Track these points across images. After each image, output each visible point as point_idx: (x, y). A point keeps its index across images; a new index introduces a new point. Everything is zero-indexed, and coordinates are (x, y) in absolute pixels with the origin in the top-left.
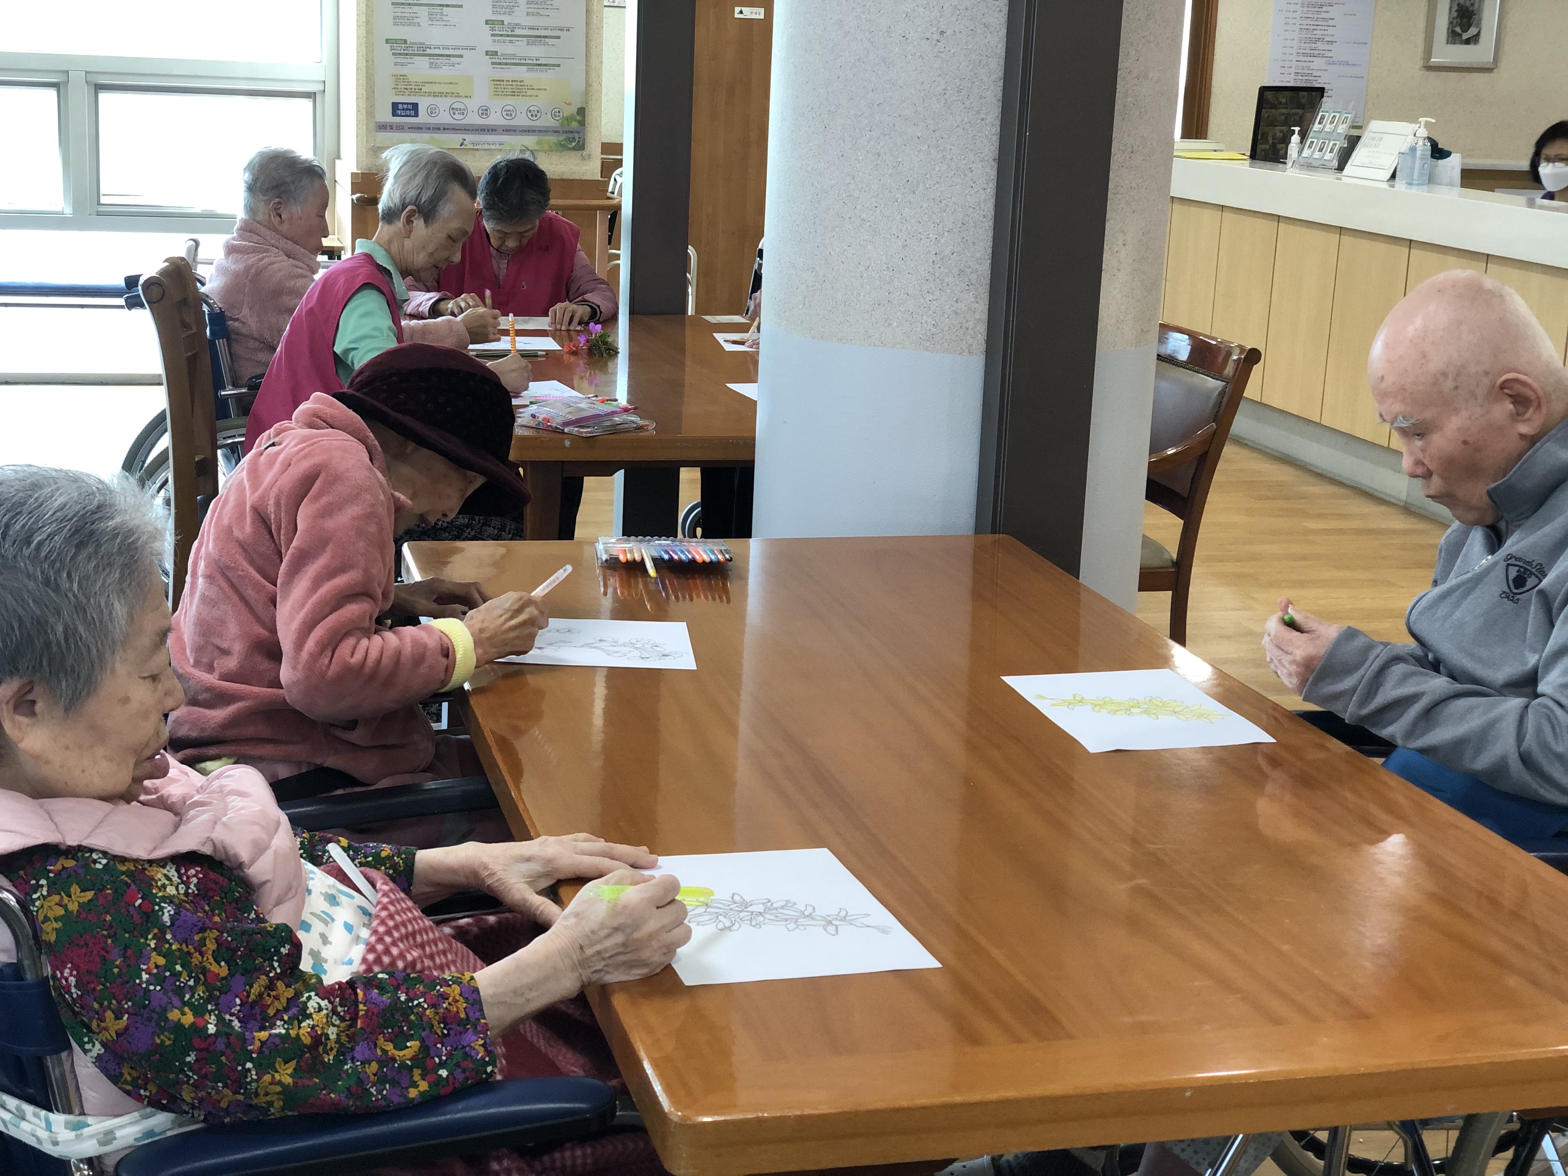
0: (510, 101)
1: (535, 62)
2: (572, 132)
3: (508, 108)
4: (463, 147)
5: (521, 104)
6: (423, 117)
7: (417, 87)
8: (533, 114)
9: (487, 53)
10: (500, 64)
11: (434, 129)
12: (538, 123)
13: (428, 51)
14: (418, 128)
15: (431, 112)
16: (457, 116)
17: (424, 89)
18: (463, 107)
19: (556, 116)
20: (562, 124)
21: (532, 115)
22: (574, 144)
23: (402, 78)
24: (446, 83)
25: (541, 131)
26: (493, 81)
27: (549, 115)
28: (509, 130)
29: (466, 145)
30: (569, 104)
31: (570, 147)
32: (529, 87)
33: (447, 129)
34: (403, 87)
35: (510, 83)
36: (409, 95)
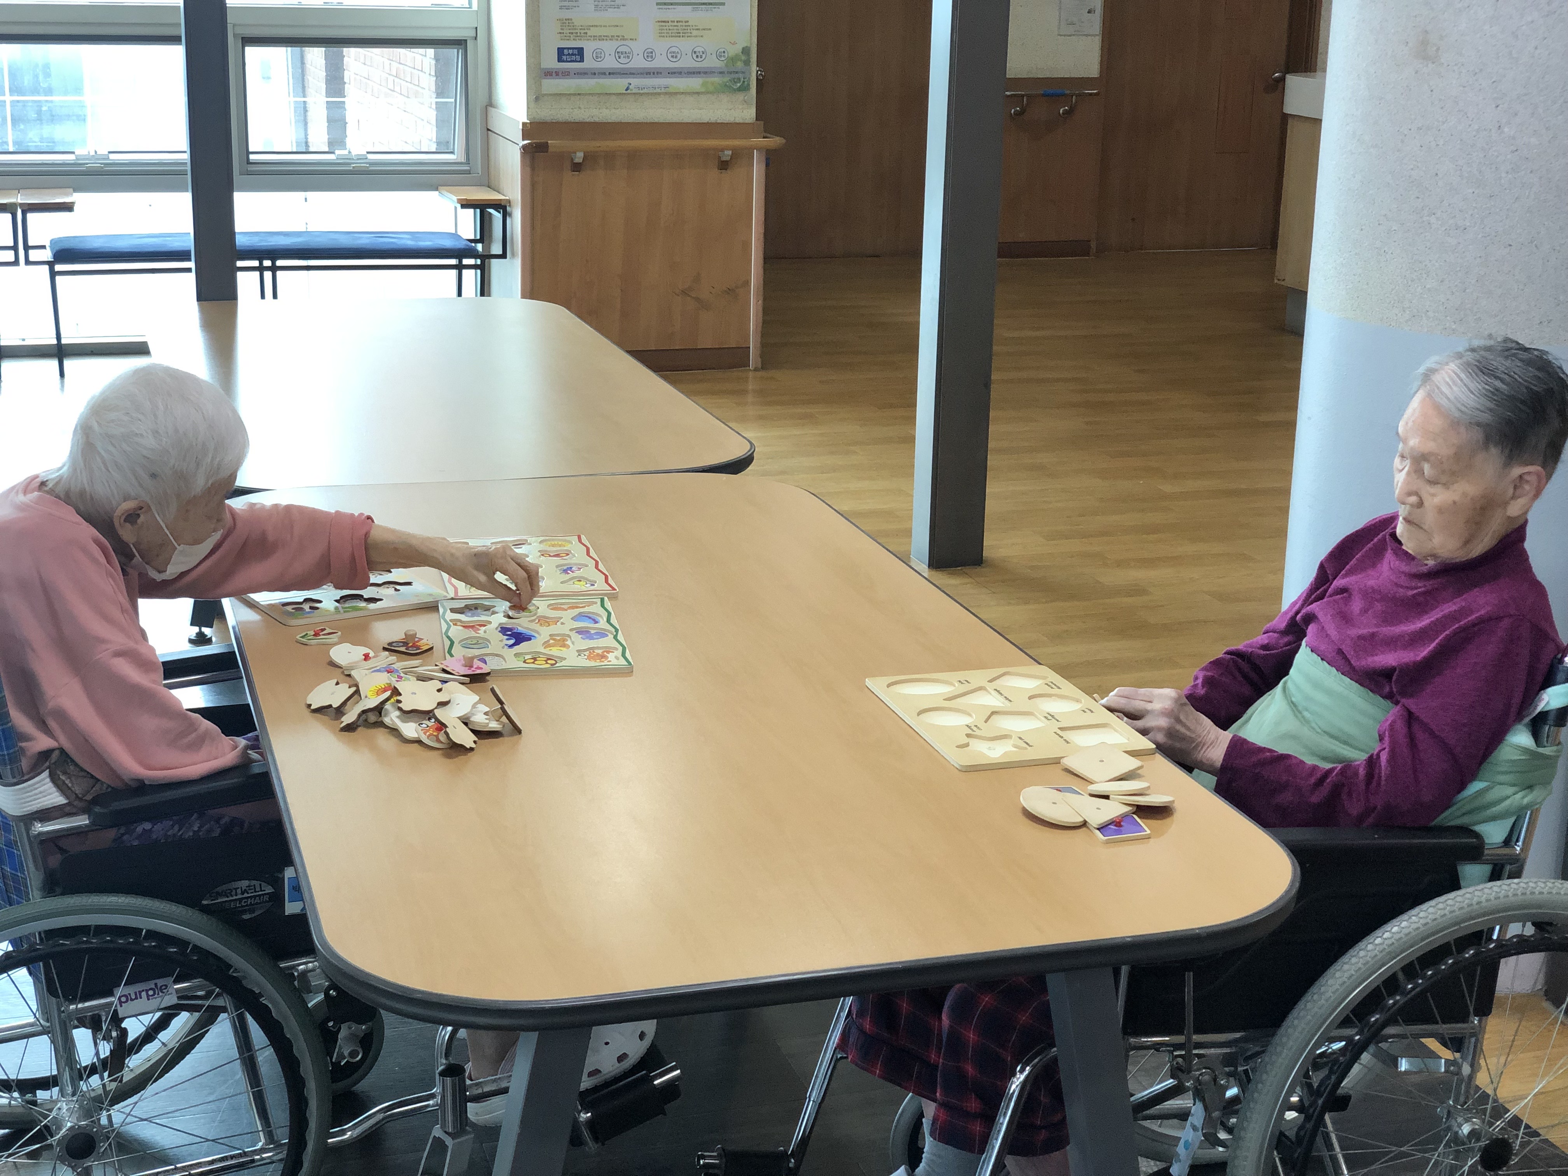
0: (676, 42)
1: (700, 1)
2: (737, 73)
3: (673, 49)
4: (629, 91)
5: (685, 45)
6: (589, 63)
8: (698, 55)
10: (665, 4)
11: (599, 73)
12: (705, 64)
14: (584, 74)
15: (597, 57)
16: (622, 60)
17: (590, 33)
18: (628, 50)
19: (721, 56)
20: (726, 65)
21: (697, 57)
22: (739, 85)
23: (567, 22)
24: (612, 26)
25: (705, 73)
26: (659, 22)
27: (714, 56)
28: (675, 73)
29: (632, 90)
30: (734, 43)
31: (735, 87)
32: (694, 27)
33: (613, 73)
34: (568, 31)
35: (675, 24)
36: (574, 40)
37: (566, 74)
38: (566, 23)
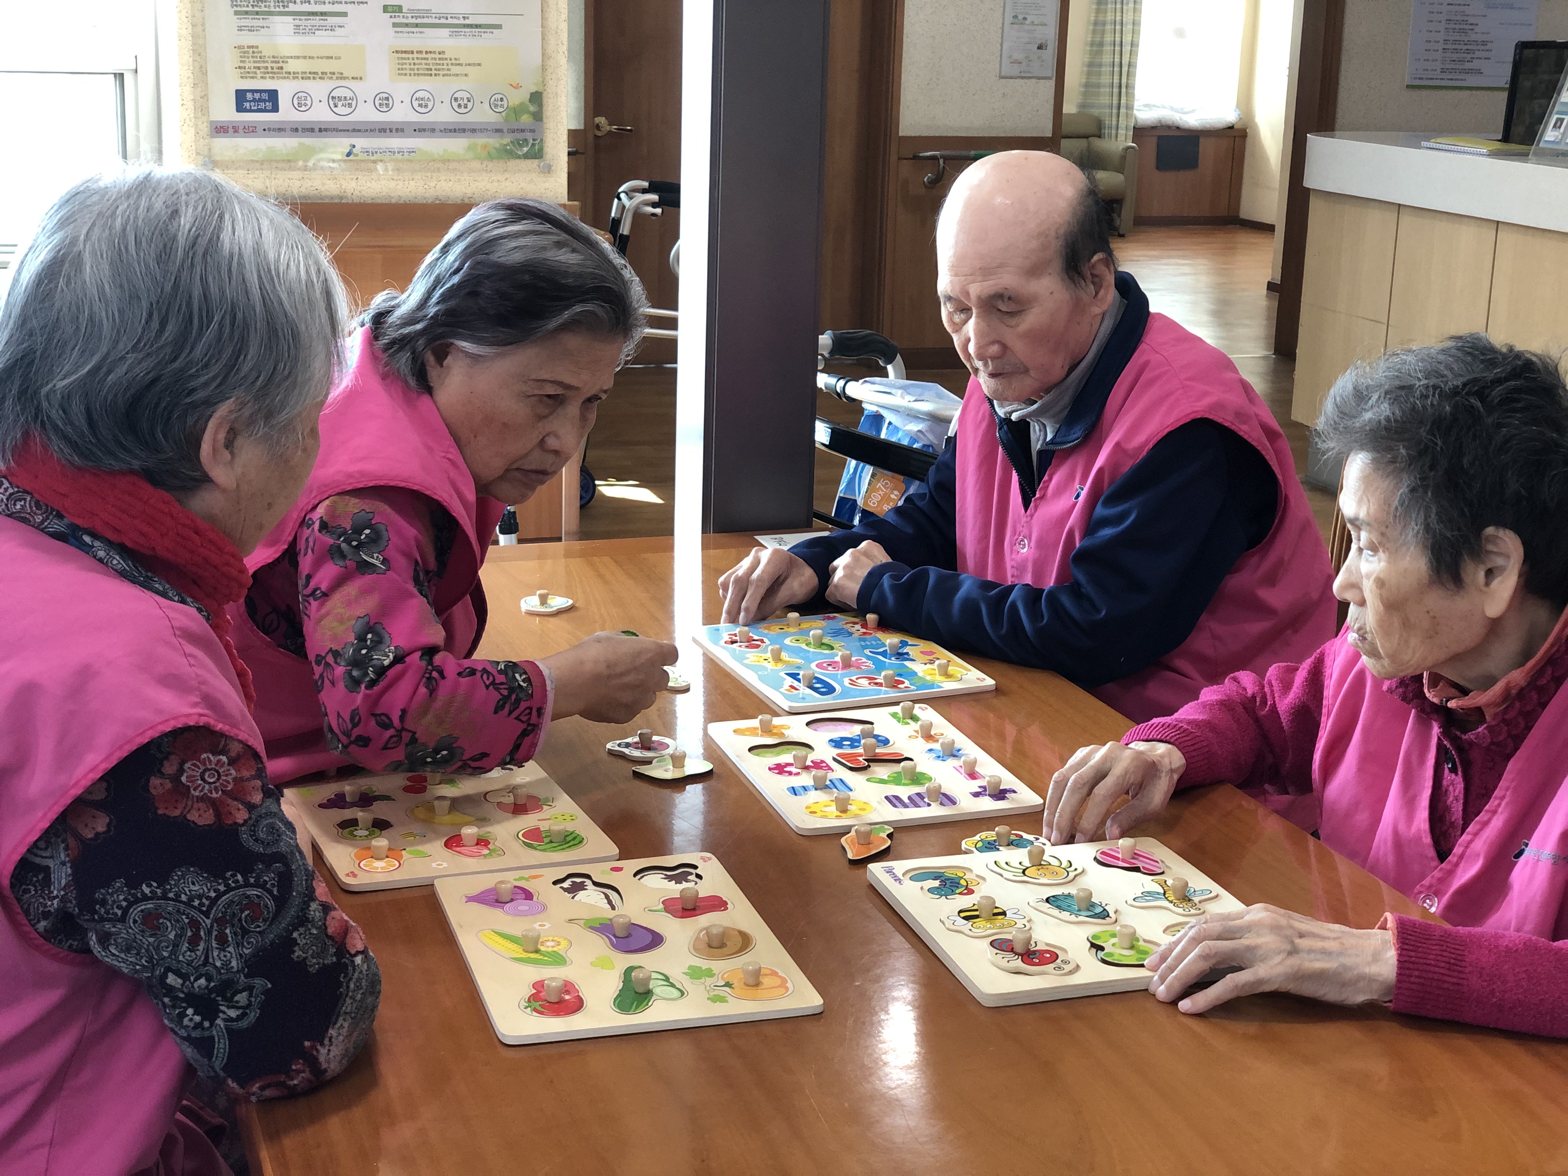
0: (425, 83)
1: (462, 21)
2: (523, 131)
3: (420, 95)
4: (351, 157)
5: (439, 88)
6: (286, 113)
7: (275, 66)
8: (459, 103)
9: (386, 9)
10: (407, 25)
11: (305, 130)
12: (470, 118)
14: (279, 130)
15: (300, 104)
16: (340, 110)
17: (287, 68)
18: (349, 94)
19: (496, 106)
20: (506, 120)
21: (459, 106)
22: (525, 149)
23: (251, 50)
24: (322, 58)
25: (474, 131)
26: (397, 52)
27: (486, 105)
28: (424, 130)
29: (357, 155)
30: (517, 87)
31: (520, 153)
32: (454, 62)
33: (325, 130)
34: (253, 65)
35: (424, 55)
36: (262, 77)
37: (250, 130)
38: (247, 52)
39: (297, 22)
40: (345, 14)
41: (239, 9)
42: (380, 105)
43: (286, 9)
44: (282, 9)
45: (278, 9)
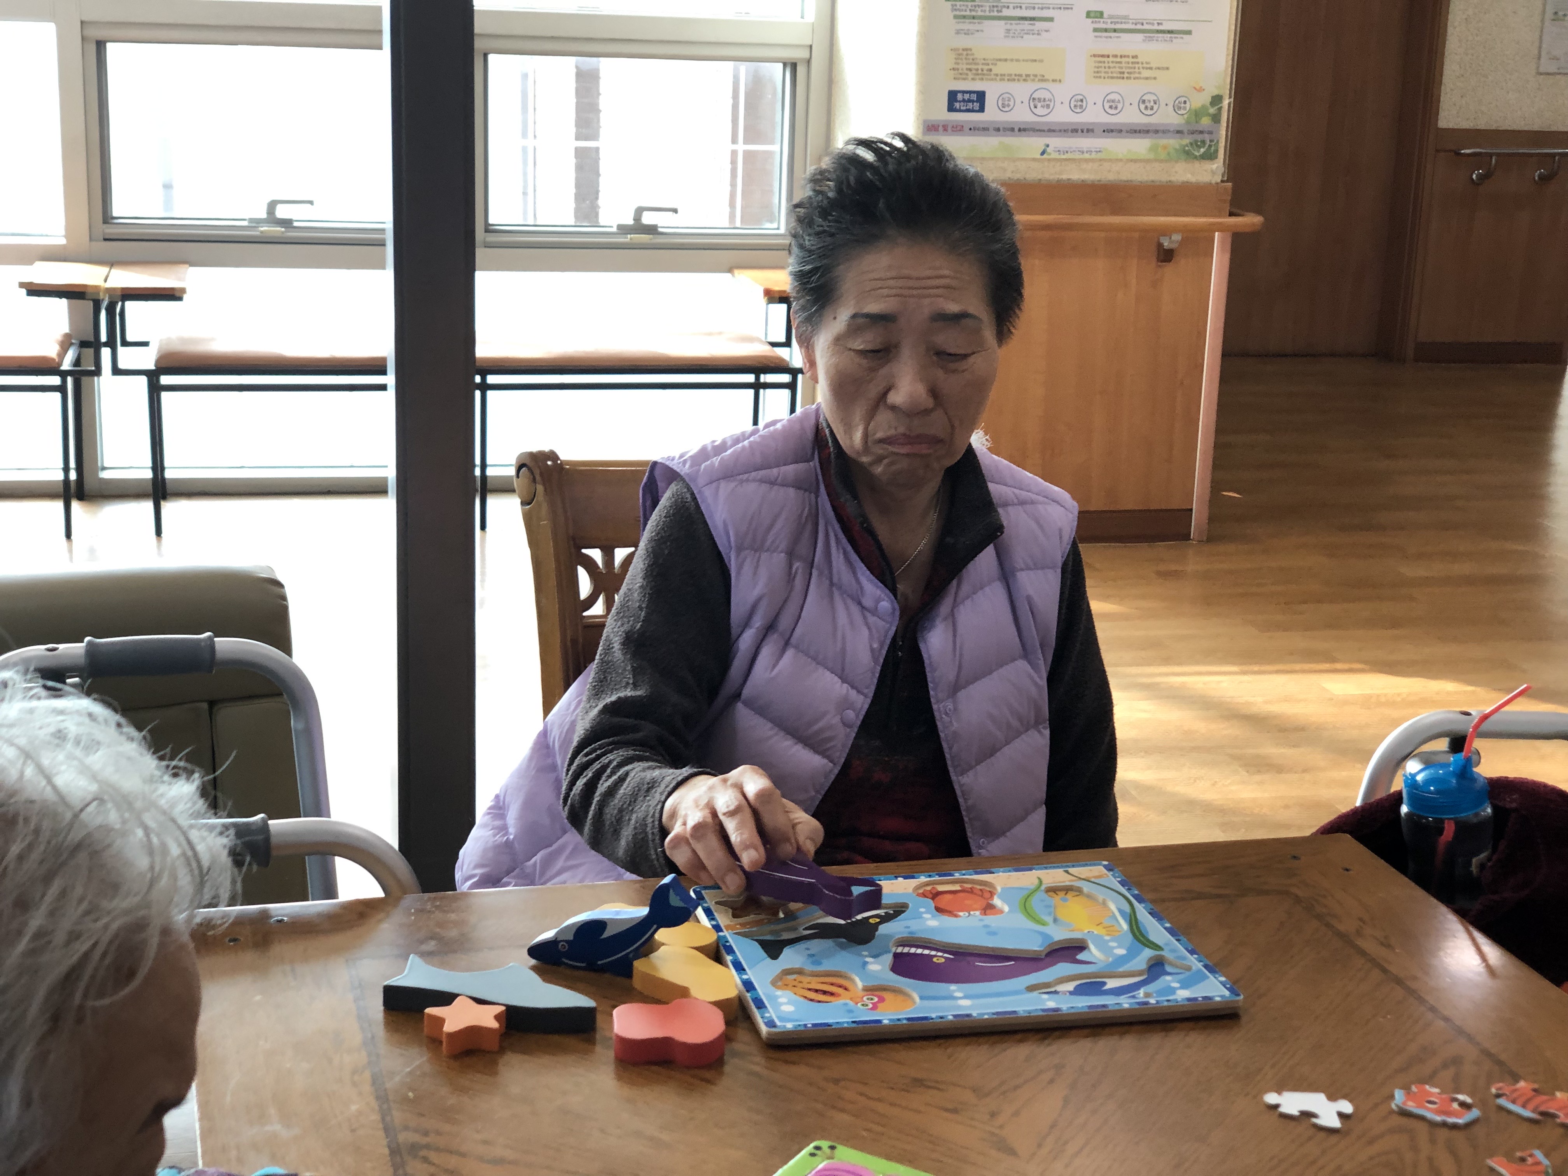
0: (1116, 86)
1: (1156, 27)
2: (1201, 132)
3: (1111, 97)
4: (1045, 156)
5: (1130, 91)
6: (991, 113)
7: (986, 67)
9: (1089, 15)
10: (1106, 30)
11: (1005, 129)
12: (1156, 119)
13: (1006, 13)
14: (983, 129)
15: (1004, 105)
16: (1040, 111)
17: (996, 70)
18: (1047, 96)
19: (1180, 108)
20: (1188, 122)
21: (1146, 108)
22: (1202, 150)
23: (965, 53)
24: (1027, 61)
25: (1157, 132)
26: (1095, 56)
27: (1171, 108)
28: (1112, 131)
29: (1050, 154)
30: (1201, 90)
31: (1197, 154)
32: (1145, 65)
33: (1023, 130)
34: (965, 67)
35: (1119, 59)
36: (973, 79)
37: (957, 129)
38: (961, 54)
39: (1008, 27)
40: (1051, 19)
41: (958, 13)
42: (1075, 106)
43: (1000, 14)
44: (995, 14)
45: (992, 14)
